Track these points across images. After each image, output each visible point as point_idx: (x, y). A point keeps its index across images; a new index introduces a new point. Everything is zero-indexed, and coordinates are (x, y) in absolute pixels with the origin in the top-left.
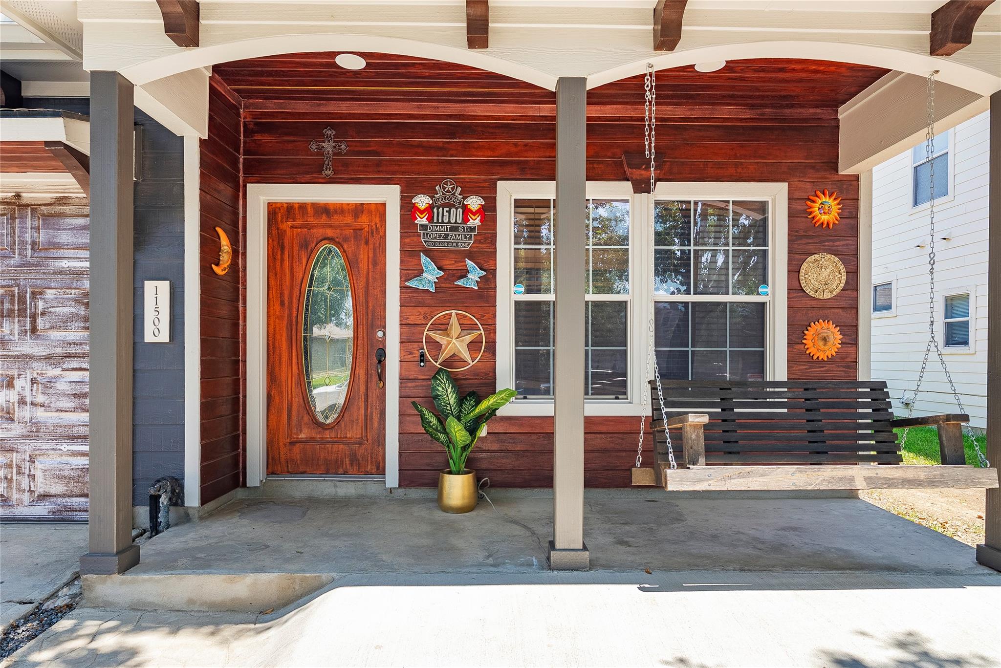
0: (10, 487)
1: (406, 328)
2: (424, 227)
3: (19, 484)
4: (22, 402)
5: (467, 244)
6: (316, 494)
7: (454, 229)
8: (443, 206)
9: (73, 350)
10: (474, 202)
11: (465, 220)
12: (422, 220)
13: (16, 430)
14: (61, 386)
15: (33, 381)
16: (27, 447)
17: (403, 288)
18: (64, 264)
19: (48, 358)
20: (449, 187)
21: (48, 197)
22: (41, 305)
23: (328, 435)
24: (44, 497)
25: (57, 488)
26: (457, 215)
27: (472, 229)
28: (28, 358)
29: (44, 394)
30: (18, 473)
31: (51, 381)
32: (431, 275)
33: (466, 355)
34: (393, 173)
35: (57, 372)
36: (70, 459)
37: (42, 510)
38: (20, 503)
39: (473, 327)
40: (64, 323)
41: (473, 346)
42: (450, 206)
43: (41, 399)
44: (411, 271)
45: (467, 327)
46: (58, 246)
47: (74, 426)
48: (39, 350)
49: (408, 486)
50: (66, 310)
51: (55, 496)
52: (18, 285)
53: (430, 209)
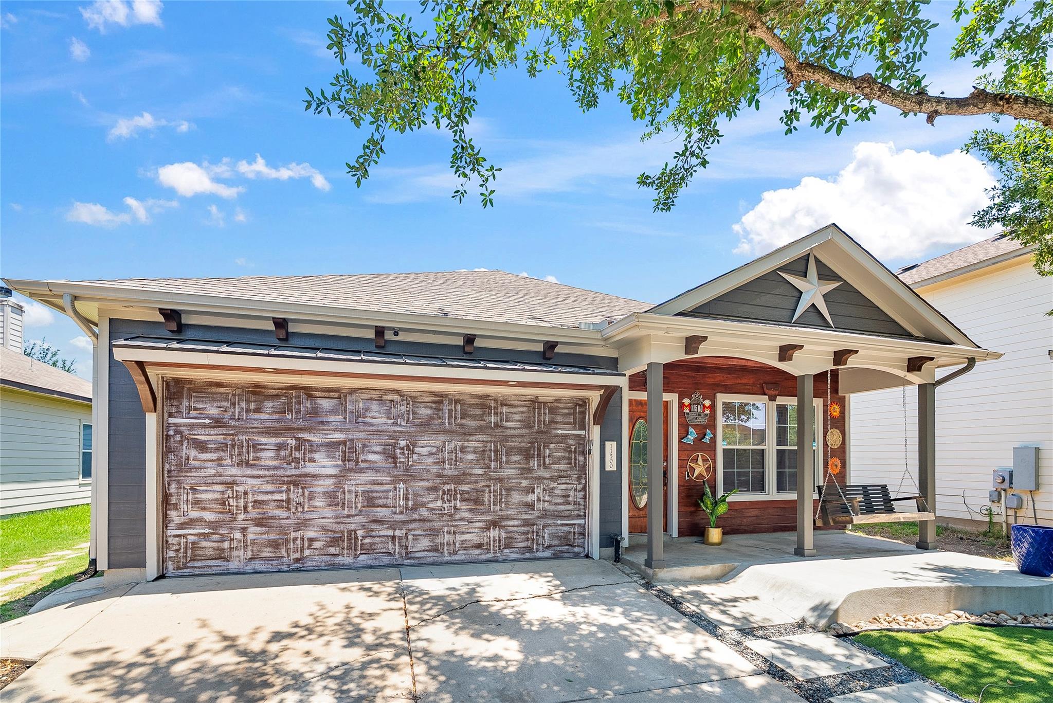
0: (533, 543)
1: (680, 462)
2: (688, 414)
3: (537, 540)
4: (539, 500)
5: (703, 421)
6: (640, 542)
7: (699, 415)
8: (695, 404)
9: (562, 474)
10: (707, 403)
11: (704, 411)
12: (686, 410)
13: (536, 514)
14: (557, 492)
15: (544, 490)
16: (541, 522)
17: (680, 442)
18: (560, 432)
19: (551, 479)
20: (697, 396)
21: (551, 399)
22: (547, 451)
23: (641, 513)
24: (549, 546)
25: (555, 542)
26: (700, 409)
27: (706, 415)
28: (541, 479)
29: (549, 496)
30: (537, 536)
31: (553, 489)
32: (692, 435)
33: (705, 474)
34: (674, 388)
35: (555, 485)
36: (561, 528)
37: (548, 553)
38: (538, 550)
39: (707, 460)
40: (558, 461)
41: (708, 470)
42: (698, 404)
43: (547, 498)
44: (683, 433)
45: (705, 460)
46: (557, 423)
47: (563, 511)
48: (547, 474)
49: (681, 536)
50: (560, 454)
51: (554, 546)
52: (537, 442)
53: (690, 405)
